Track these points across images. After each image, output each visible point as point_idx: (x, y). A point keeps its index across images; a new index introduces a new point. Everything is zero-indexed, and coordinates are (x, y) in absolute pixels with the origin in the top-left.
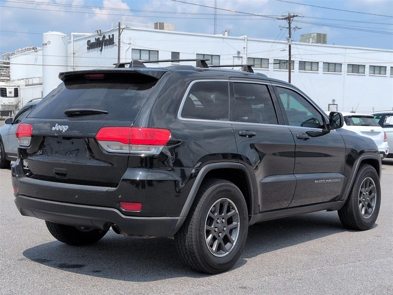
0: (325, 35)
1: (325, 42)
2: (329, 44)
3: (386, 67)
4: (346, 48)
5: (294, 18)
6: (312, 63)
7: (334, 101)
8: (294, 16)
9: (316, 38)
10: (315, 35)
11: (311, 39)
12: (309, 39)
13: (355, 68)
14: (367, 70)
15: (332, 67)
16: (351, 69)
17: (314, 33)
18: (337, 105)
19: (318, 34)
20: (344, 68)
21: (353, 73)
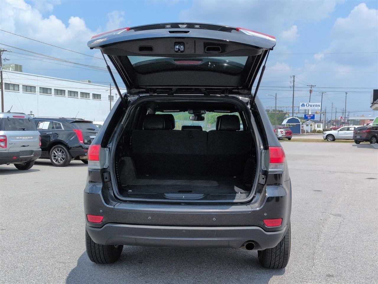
0: (21, 66)
1: (21, 71)
2: (23, 72)
3: (65, 91)
4: (38, 76)
5: (4, 52)
6: (14, 85)
7: (31, 112)
8: (4, 51)
9: (14, 67)
10: (14, 65)
11: (11, 68)
12: (9, 68)
13: (45, 91)
14: (53, 91)
15: (29, 88)
16: (42, 91)
17: (13, 64)
18: (34, 115)
19: (15, 65)
20: (38, 89)
21: (43, 93)
